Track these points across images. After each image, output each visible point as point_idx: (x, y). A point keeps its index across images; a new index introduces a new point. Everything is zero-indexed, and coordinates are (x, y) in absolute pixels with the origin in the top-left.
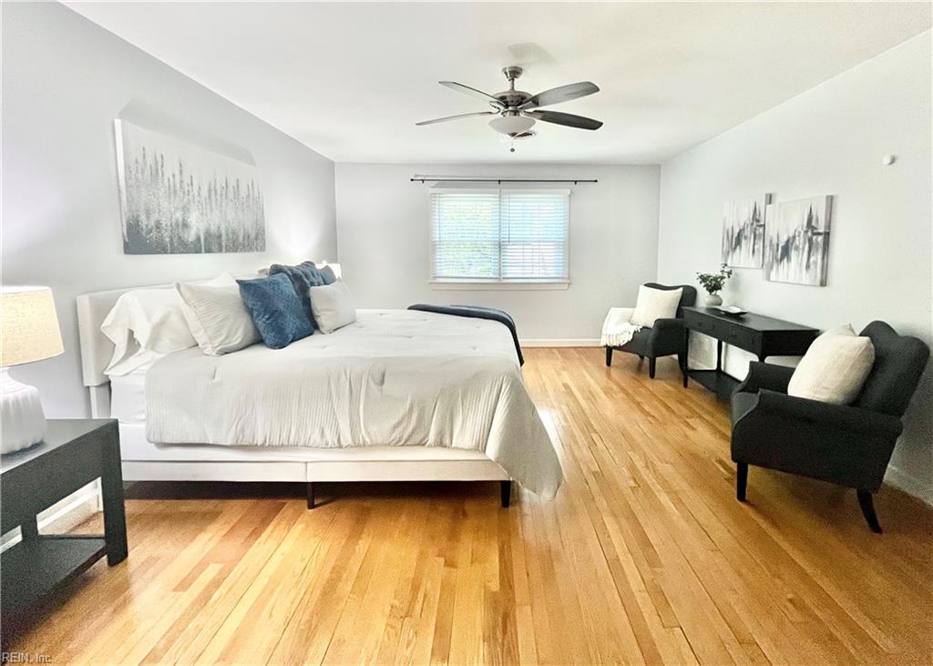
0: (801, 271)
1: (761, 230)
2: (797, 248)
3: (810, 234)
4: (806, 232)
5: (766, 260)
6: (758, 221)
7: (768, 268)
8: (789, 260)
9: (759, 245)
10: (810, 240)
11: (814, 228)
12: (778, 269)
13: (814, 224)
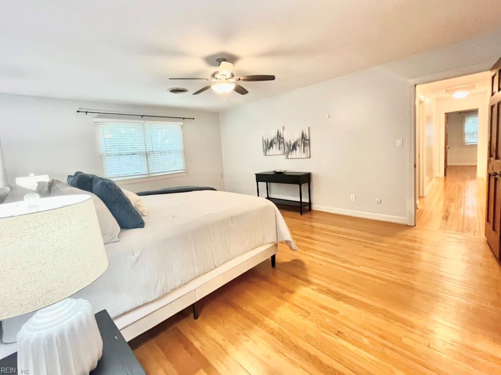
0: (301, 153)
1: (282, 140)
2: (299, 146)
3: (303, 140)
4: (302, 139)
5: (286, 151)
6: (280, 136)
7: (287, 154)
8: (296, 150)
9: (282, 146)
10: (304, 142)
11: (304, 138)
12: (291, 154)
13: (304, 136)
